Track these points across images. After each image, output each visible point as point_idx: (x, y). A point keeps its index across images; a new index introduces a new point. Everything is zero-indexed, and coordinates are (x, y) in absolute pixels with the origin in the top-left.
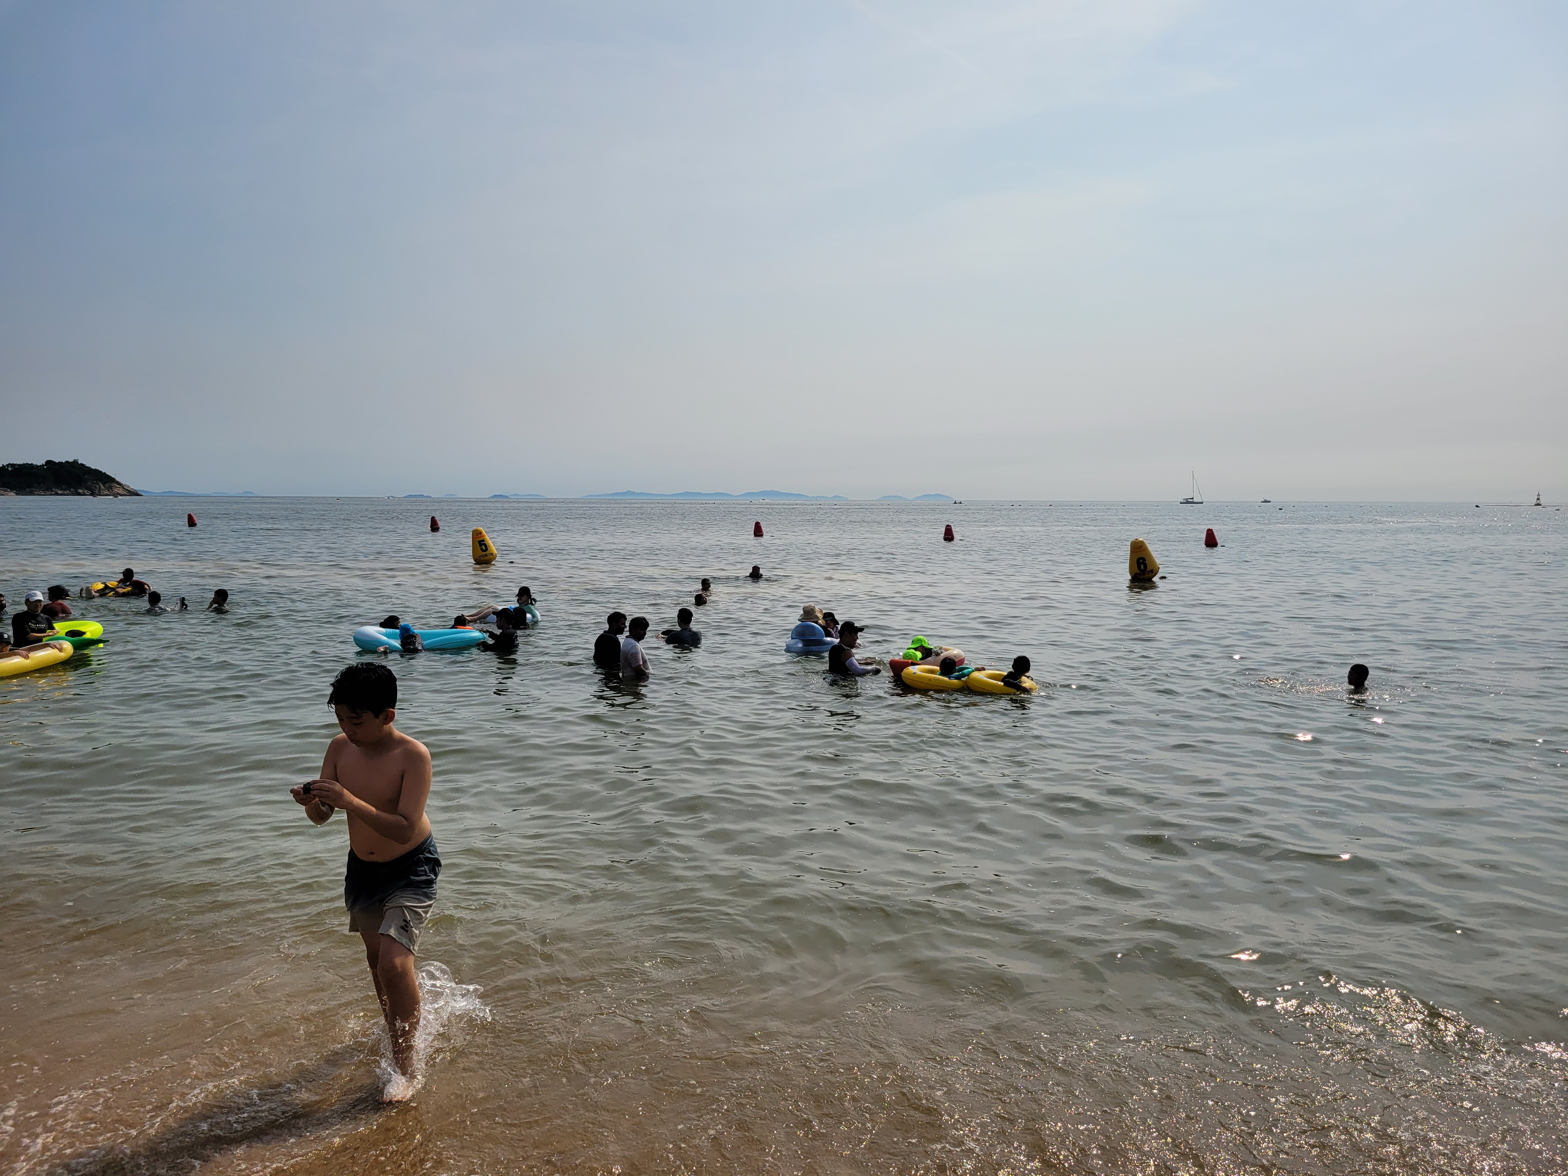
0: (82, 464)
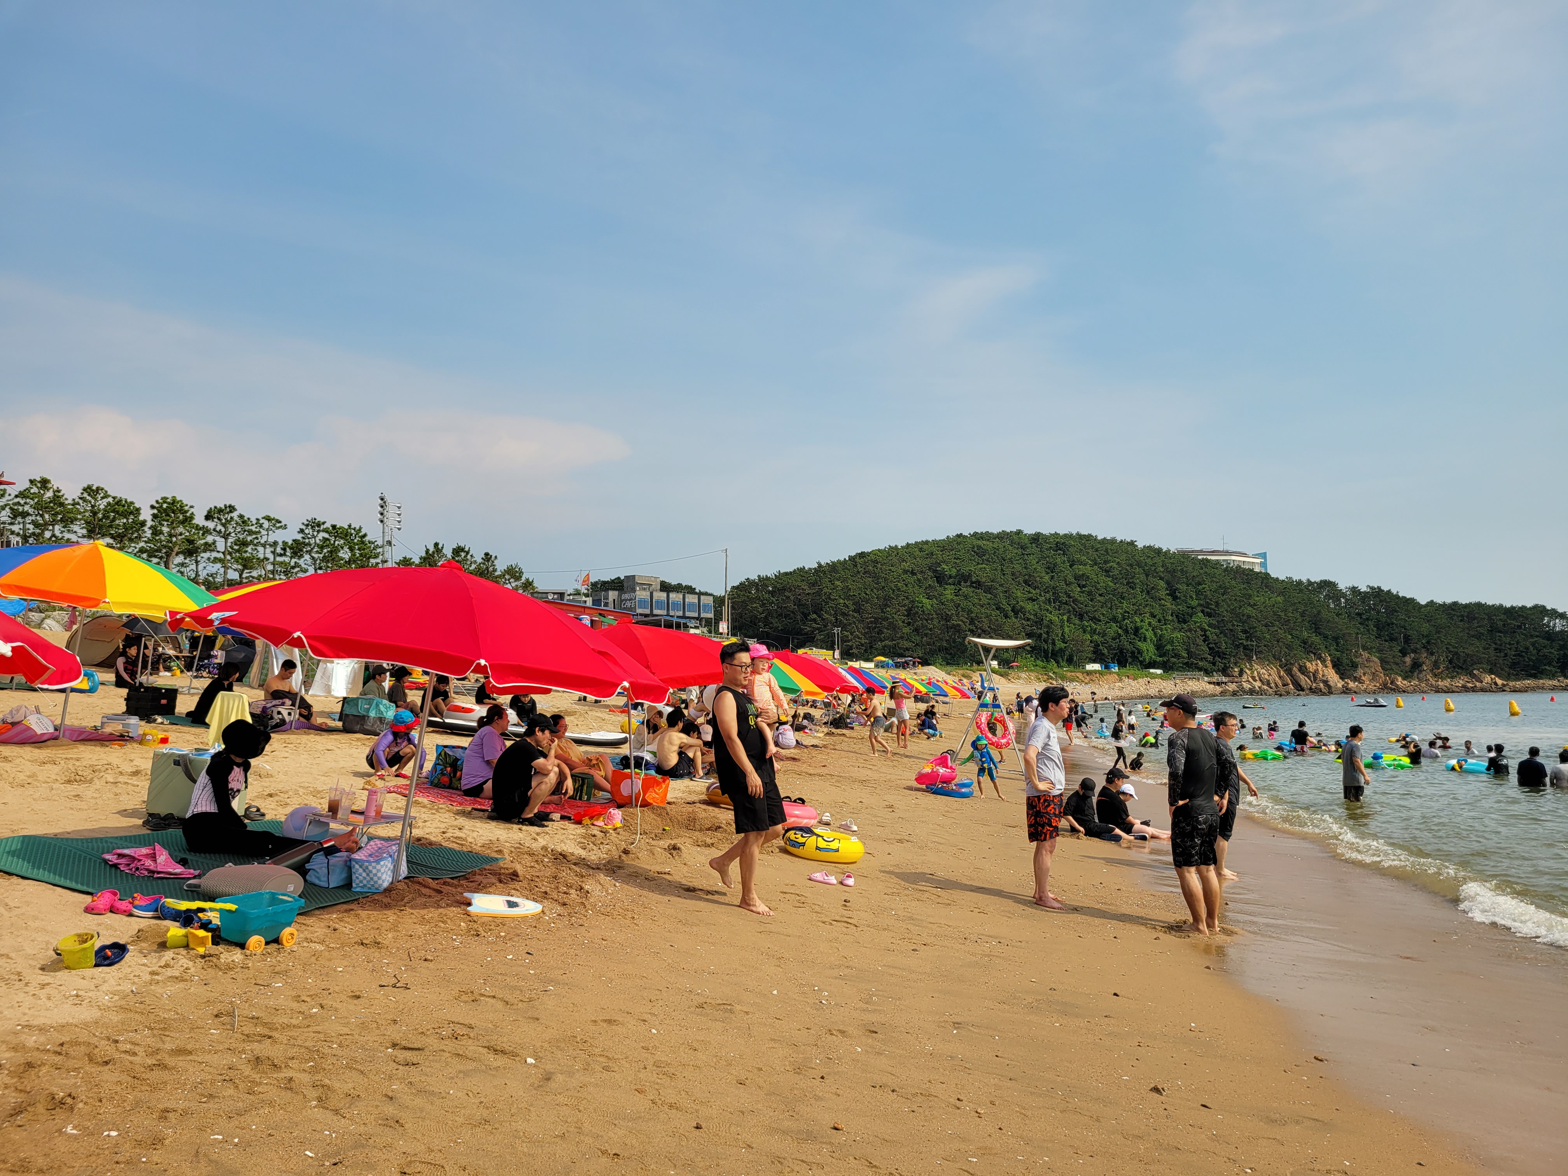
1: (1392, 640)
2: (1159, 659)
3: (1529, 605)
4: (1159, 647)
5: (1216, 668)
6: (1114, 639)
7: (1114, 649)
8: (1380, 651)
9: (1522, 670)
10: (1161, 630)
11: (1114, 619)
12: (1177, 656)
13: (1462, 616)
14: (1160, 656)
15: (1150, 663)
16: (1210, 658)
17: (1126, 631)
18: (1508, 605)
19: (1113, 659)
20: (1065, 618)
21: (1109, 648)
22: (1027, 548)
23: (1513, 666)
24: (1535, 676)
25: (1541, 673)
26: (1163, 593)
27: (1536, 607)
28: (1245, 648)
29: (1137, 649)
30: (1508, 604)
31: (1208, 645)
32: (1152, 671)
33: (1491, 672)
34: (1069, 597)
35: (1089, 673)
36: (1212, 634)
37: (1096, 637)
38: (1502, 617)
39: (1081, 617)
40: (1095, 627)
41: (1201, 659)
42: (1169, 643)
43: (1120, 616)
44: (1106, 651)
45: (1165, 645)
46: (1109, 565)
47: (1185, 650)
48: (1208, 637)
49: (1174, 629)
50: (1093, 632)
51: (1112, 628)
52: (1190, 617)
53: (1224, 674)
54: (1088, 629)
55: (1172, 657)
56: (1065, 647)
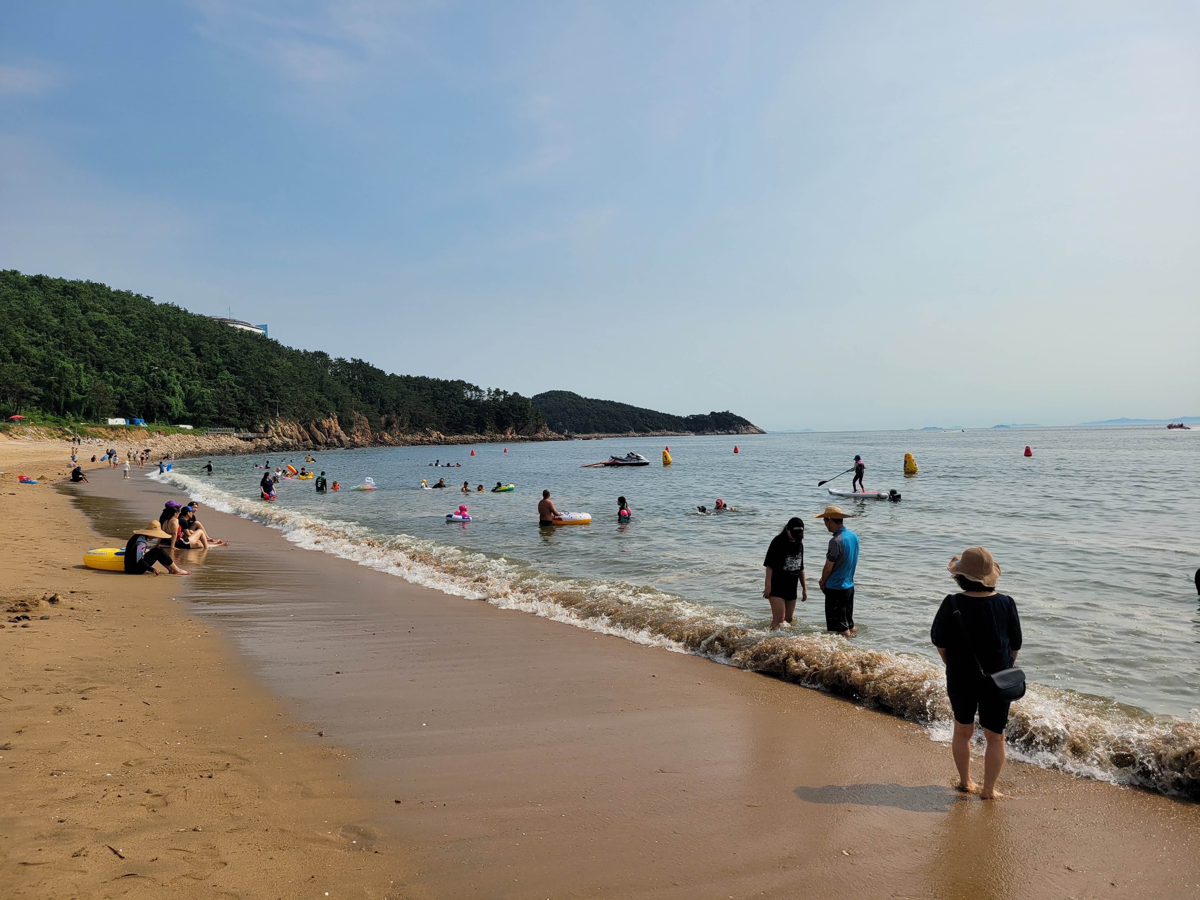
0: (731, 414)
1: (372, 403)
2: (188, 414)
3: (455, 380)
4: (189, 402)
5: (244, 424)
6: (140, 392)
7: (141, 403)
8: (364, 412)
9: (453, 428)
10: (190, 385)
11: (139, 371)
12: (208, 412)
13: (414, 386)
14: (190, 412)
15: (179, 418)
16: (238, 414)
17: (153, 385)
19: (139, 413)
20: (82, 366)
21: (136, 401)
23: (447, 425)
24: (461, 433)
25: (465, 430)
26: (187, 349)
27: (459, 381)
28: (271, 405)
29: (166, 403)
30: (443, 379)
31: (236, 400)
32: (181, 426)
33: (436, 429)
34: (84, 343)
35: (114, 428)
36: (239, 390)
37: (119, 389)
38: (440, 388)
39: (100, 368)
40: (119, 377)
41: (230, 415)
42: (199, 398)
43: (145, 368)
44: (132, 404)
45: (195, 401)
46: (127, 316)
47: (215, 405)
48: (235, 394)
49: (202, 385)
50: (116, 383)
51: (138, 381)
52: (217, 374)
53: (252, 430)
54: (111, 379)
55: (203, 412)
56: (83, 399)
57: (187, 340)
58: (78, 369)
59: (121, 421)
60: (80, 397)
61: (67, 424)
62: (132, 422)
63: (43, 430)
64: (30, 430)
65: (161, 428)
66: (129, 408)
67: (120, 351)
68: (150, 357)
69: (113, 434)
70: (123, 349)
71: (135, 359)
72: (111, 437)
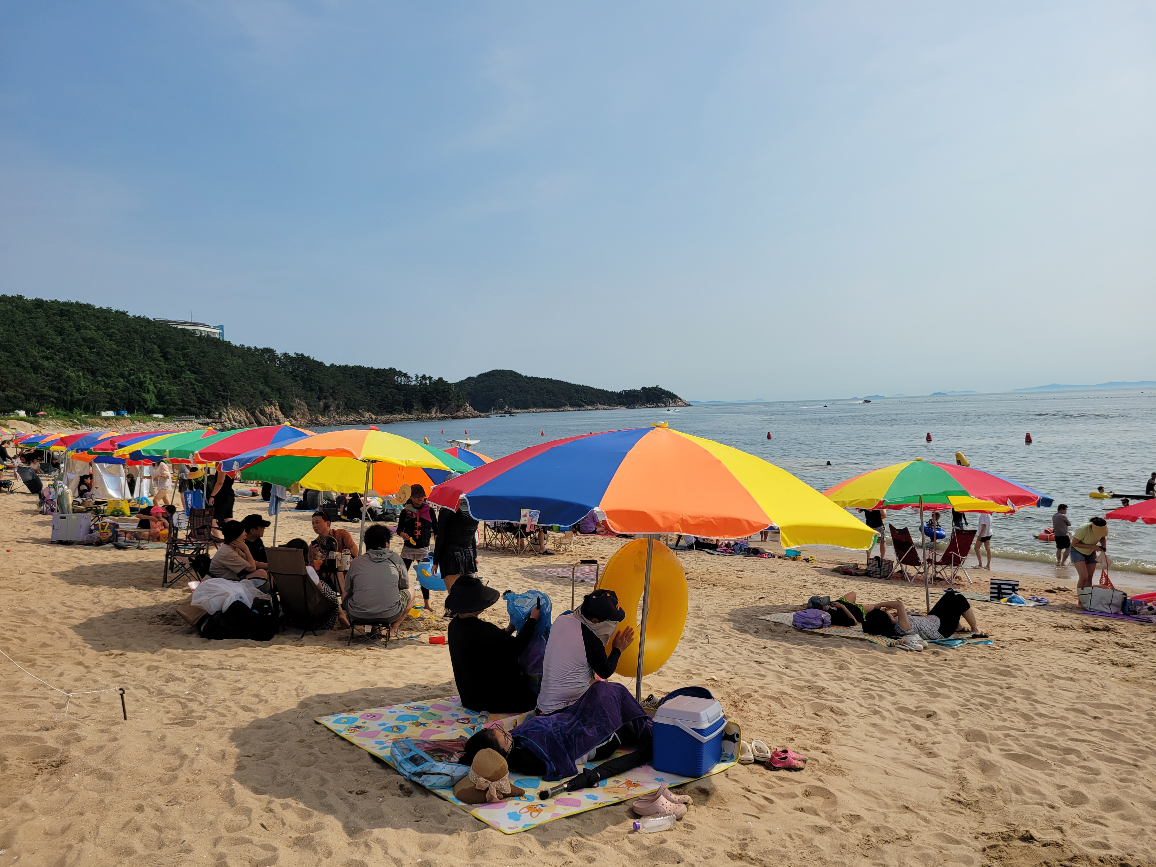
0: (660, 389)
1: (311, 390)
2: (160, 406)
3: (387, 368)
4: (160, 397)
5: (203, 412)
6: (123, 391)
7: (125, 399)
8: (305, 398)
9: (384, 409)
10: (160, 384)
11: (122, 375)
12: (175, 404)
13: (351, 374)
14: (161, 404)
15: (153, 410)
16: (198, 405)
17: (133, 385)
18: (376, 368)
19: (124, 407)
20: (81, 374)
21: (121, 398)
22: (32, 312)
23: (380, 406)
24: (391, 413)
25: (394, 410)
26: (157, 355)
27: (391, 369)
28: (223, 397)
29: (143, 399)
31: (196, 395)
32: (155, 415)
33: (368, 411)
34: (80, 356)
36: (198, 386)
37: (109, 390)
38: (373, 375)
39: (93, 373)
40: (108, 381)
41: (192, 406)
42: (167, 394)
43: (126, 372)
44: (118, 401)
45: (164, 396)
46: (110, 331)
47: (180, 399)
48: (195, 389)
49: (170, 383)
50: (106, 386)
51: (122, 383)
52: (181, 374)
53: (209, 417)
54: (102, 383)
55: (170, 405)
56: (83, 398)
57: (156, 347)
58: (78, 376)
59: (111, 413)
60: (81, 397)
61: (75, 417)
62: (118, 414)
63: (60, 422)
64: (51, 422)
65: (140, 417)
66: (116, 404)
67: (107, 361)
68: (130, 364)
69: (106, 423)
70: (109, 359)
71: (118, 366)
72: (105, 425)
